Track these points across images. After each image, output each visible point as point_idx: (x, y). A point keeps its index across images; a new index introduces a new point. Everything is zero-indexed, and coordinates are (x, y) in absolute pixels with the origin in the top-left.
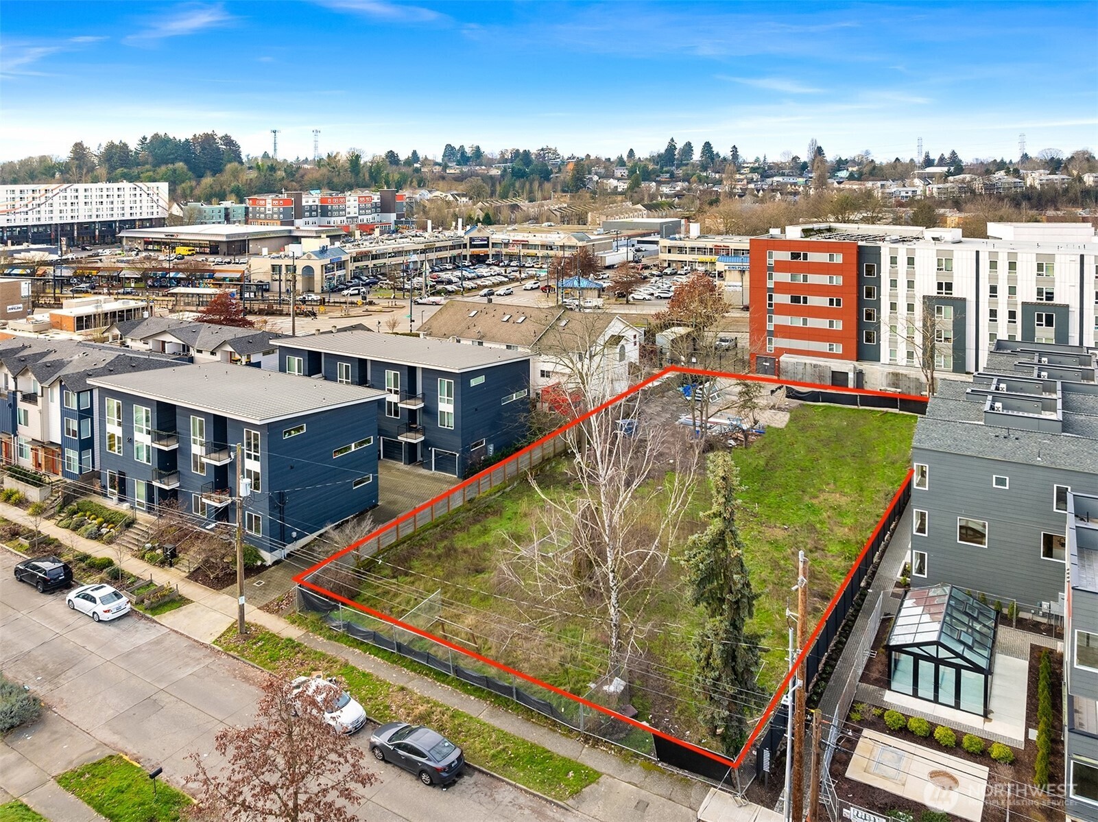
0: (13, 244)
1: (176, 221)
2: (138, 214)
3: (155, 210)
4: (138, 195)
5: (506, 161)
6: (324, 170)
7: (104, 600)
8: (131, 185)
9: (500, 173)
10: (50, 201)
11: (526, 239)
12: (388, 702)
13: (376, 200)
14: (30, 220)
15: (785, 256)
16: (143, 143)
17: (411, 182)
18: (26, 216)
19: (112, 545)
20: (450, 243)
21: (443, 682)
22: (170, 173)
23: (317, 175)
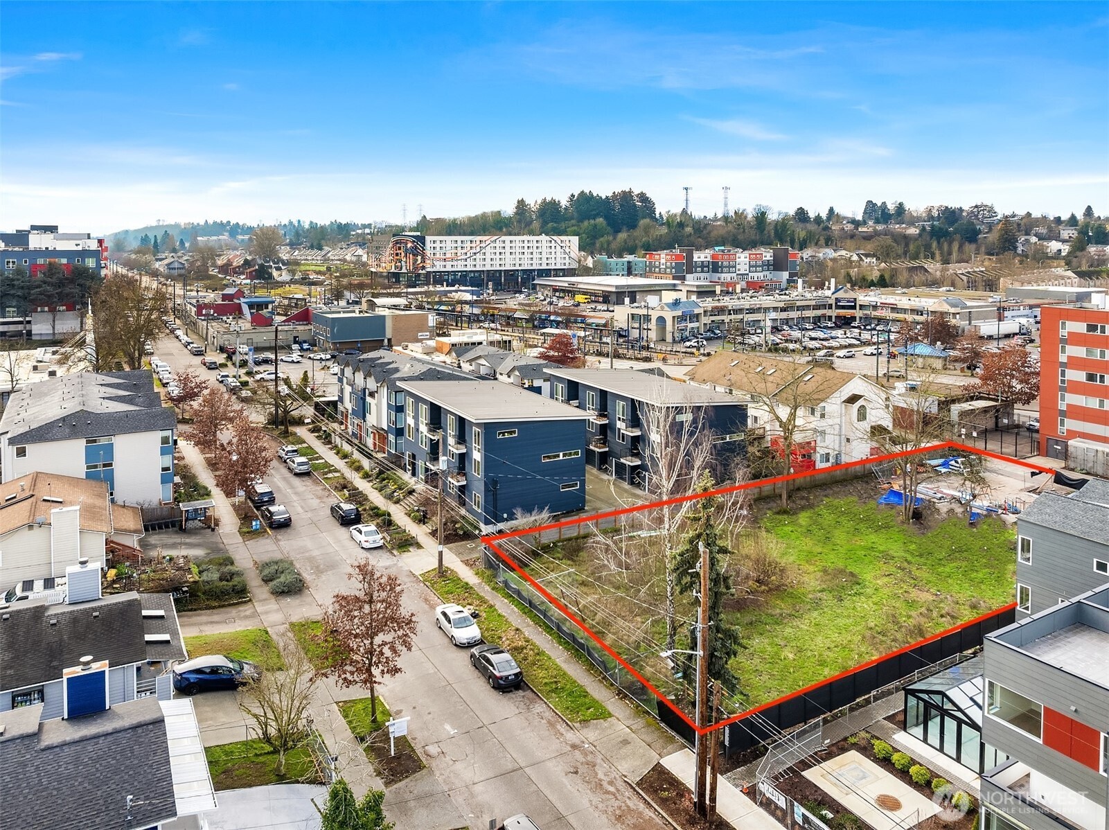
0: (447, 286)
1: (586, 271)
2: (553, 264)
3: (567, 261)
4: (553, 248)
5: (931, 218)
6: (730, 227)
7: (367, 534)
8: (548, 238)
9: (918, 232)
10: (484, 251)
11: (895, 302)
12: (503, 635)
13: (768, 258)
14: (468, 266)
15: (1080, 327)
16: (572, 200)
17: (818, 240)
18: (466, 263)
19: (398, 505)
20: (813, 303)
21: (548, 633)
22: (590, 228)
23: (722, 232)
